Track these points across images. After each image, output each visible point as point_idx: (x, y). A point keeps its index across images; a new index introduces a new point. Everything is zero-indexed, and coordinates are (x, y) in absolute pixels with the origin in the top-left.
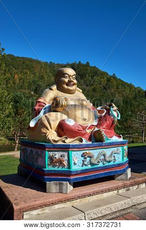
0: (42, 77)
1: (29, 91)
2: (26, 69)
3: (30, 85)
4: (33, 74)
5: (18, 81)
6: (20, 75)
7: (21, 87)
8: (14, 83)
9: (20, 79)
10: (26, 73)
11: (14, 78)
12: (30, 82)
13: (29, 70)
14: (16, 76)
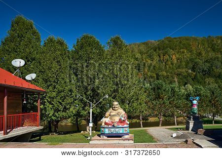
0: (200, 54)
1: (187, 70)
2: (183, 48)
3: (187, 63)
4: (190, 52)
5: (175, 62)
6: (177, 56)
7: (179, 67)
8: (172, 64)
9: (178, 59)
10: (183, 52)
11: (171, 59)
12: (187, 60)
13: (186, 49)
14: (174, 57)
